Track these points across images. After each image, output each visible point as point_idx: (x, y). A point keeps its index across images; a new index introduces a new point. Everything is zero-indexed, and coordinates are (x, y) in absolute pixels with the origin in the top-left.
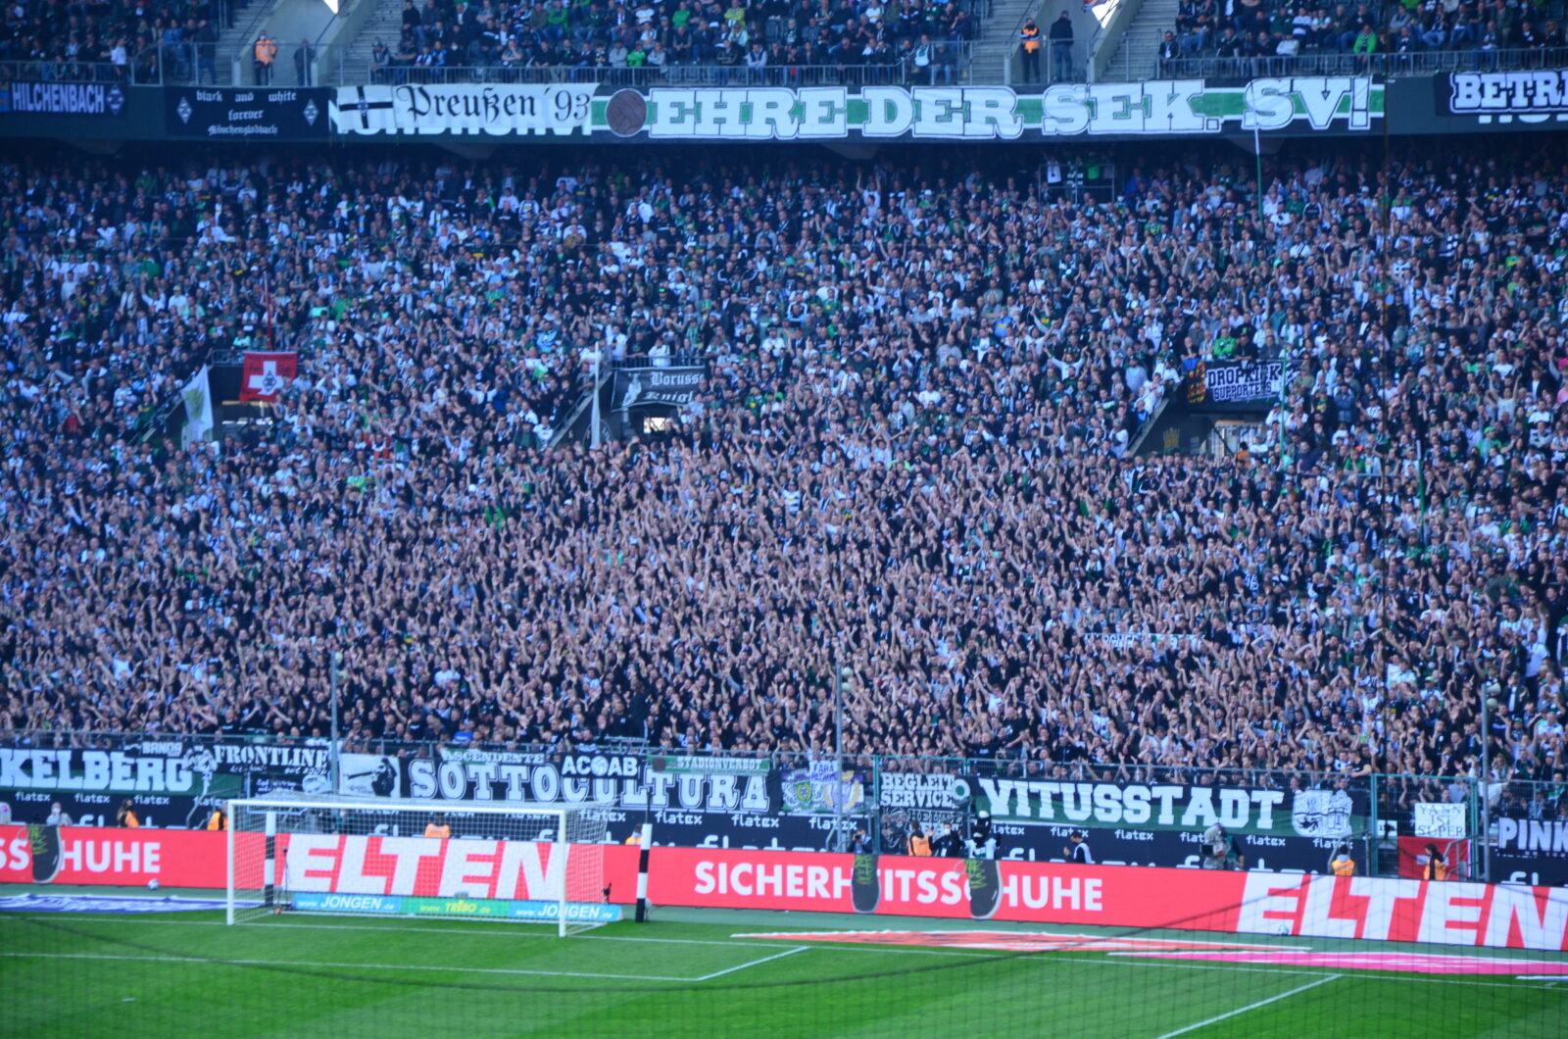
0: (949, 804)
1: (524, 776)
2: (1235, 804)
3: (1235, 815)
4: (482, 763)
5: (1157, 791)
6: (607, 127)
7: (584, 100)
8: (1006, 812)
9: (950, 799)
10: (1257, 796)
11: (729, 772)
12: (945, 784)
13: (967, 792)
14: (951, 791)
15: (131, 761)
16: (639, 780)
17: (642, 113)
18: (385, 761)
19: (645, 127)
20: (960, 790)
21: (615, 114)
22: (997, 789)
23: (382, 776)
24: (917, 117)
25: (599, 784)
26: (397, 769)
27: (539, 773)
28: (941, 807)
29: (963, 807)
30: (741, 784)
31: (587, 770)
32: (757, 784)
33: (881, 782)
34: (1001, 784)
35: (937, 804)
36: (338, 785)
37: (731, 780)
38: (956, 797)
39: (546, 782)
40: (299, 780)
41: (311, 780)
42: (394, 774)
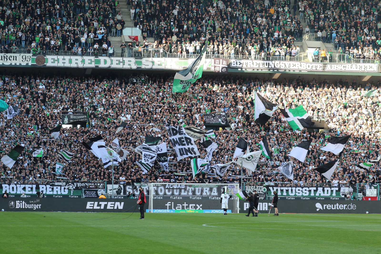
0: (262, 193)
1: (156, 189)
2: (328, 191)
3: (327, 193)
4: (145, 186)
5: (310, 189)
6: (36, 64)
7: (29, 57)
9: (262, 191)
10: (332, 189)
11: (208, 187)
12: (261, 188)
13: (266, 190)
14: (262, 190)
15: (52, 187)
16: (185, 189)
17: (44, 61)
19: (45, 64)
20: (264, 190)
21: (37, 60)
22: (273, 189)
23: (119, 190)
24: (112, 64)
25: (175, 190)
26: (123, 188)
27: (160, 188)
28: (260, 194)
29: (265, 193)
30: (211, 190)
31: (172, 187)
32: (215, 190)
33: (245, 188)
34: (274, 188)
35: (259, 193)
36: (107, 192)
37: (208, 189)
38: (263, 191)
39: (161, 190)
40: (97, 191)
41: (100, 191)
42: (122, 189)
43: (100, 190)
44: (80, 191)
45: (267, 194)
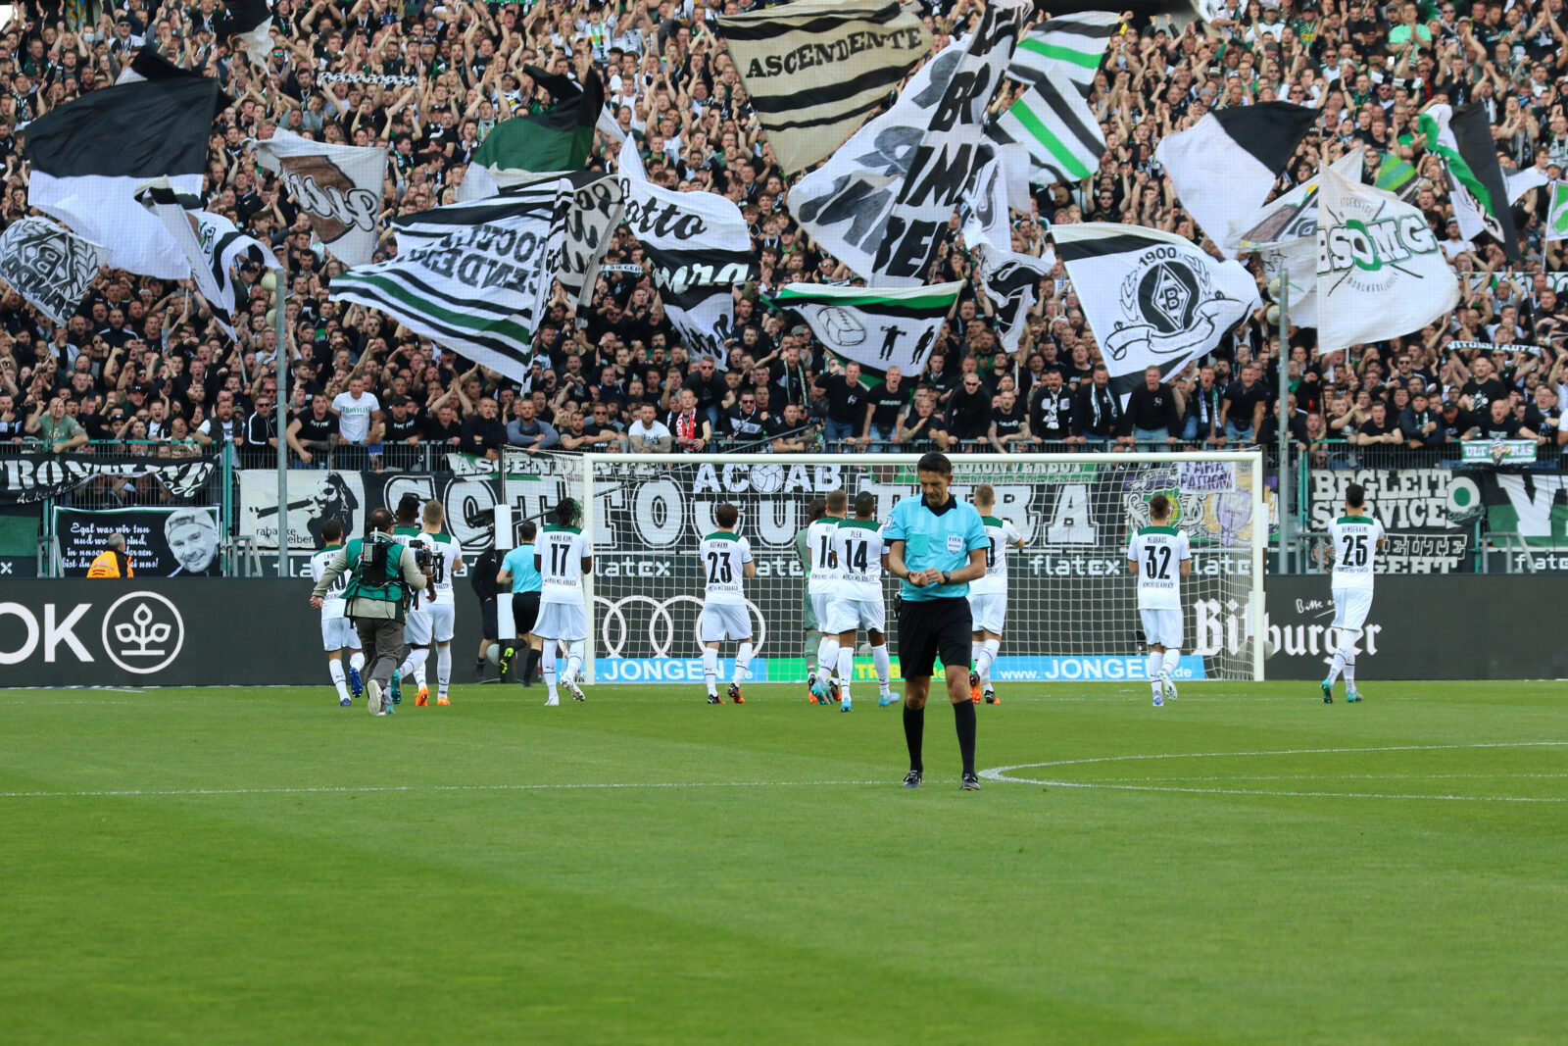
0: (1440, 522)
1: (617, 501)
4: (533, 477)
8: (1546, 531)
9: (1442, 511)
11: (1020, 481)
12: (1433, 486)
13: (1475, 498)
14: (1446, 497)
18: (336, 481)
20: (1462, 496)
22: (1531, 491)
23: (330, 508)
25: (766, 509)
26: (360, 496)
27: (647, 493)
28: (1425, 529)
29: (1466, 525)
30: (1045, 500)
31: (743, 485)
32: (1075, 500)
33: (1312, 488)
34: (1539, 481)
35: (1418, 522)
36: (234, 530)
37: (1023, 495)
38: (1454, 508)
39: (659, 510)
40: (157, 522)
41: (182, 521)
42: (353, 504)
43: (180, 512)
44: (24, 526)
45: (1485, 527)
